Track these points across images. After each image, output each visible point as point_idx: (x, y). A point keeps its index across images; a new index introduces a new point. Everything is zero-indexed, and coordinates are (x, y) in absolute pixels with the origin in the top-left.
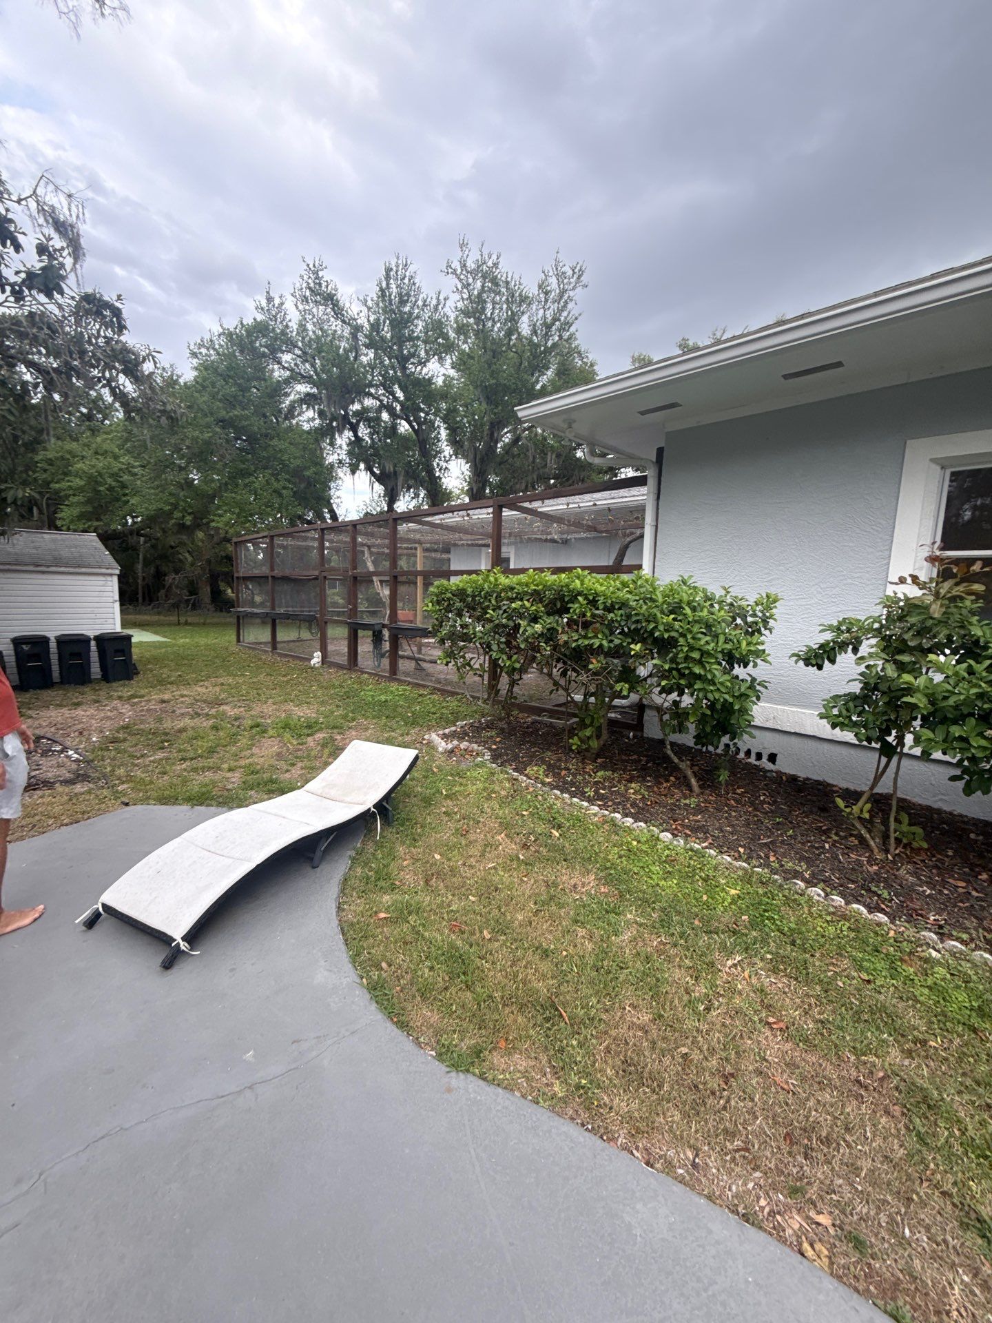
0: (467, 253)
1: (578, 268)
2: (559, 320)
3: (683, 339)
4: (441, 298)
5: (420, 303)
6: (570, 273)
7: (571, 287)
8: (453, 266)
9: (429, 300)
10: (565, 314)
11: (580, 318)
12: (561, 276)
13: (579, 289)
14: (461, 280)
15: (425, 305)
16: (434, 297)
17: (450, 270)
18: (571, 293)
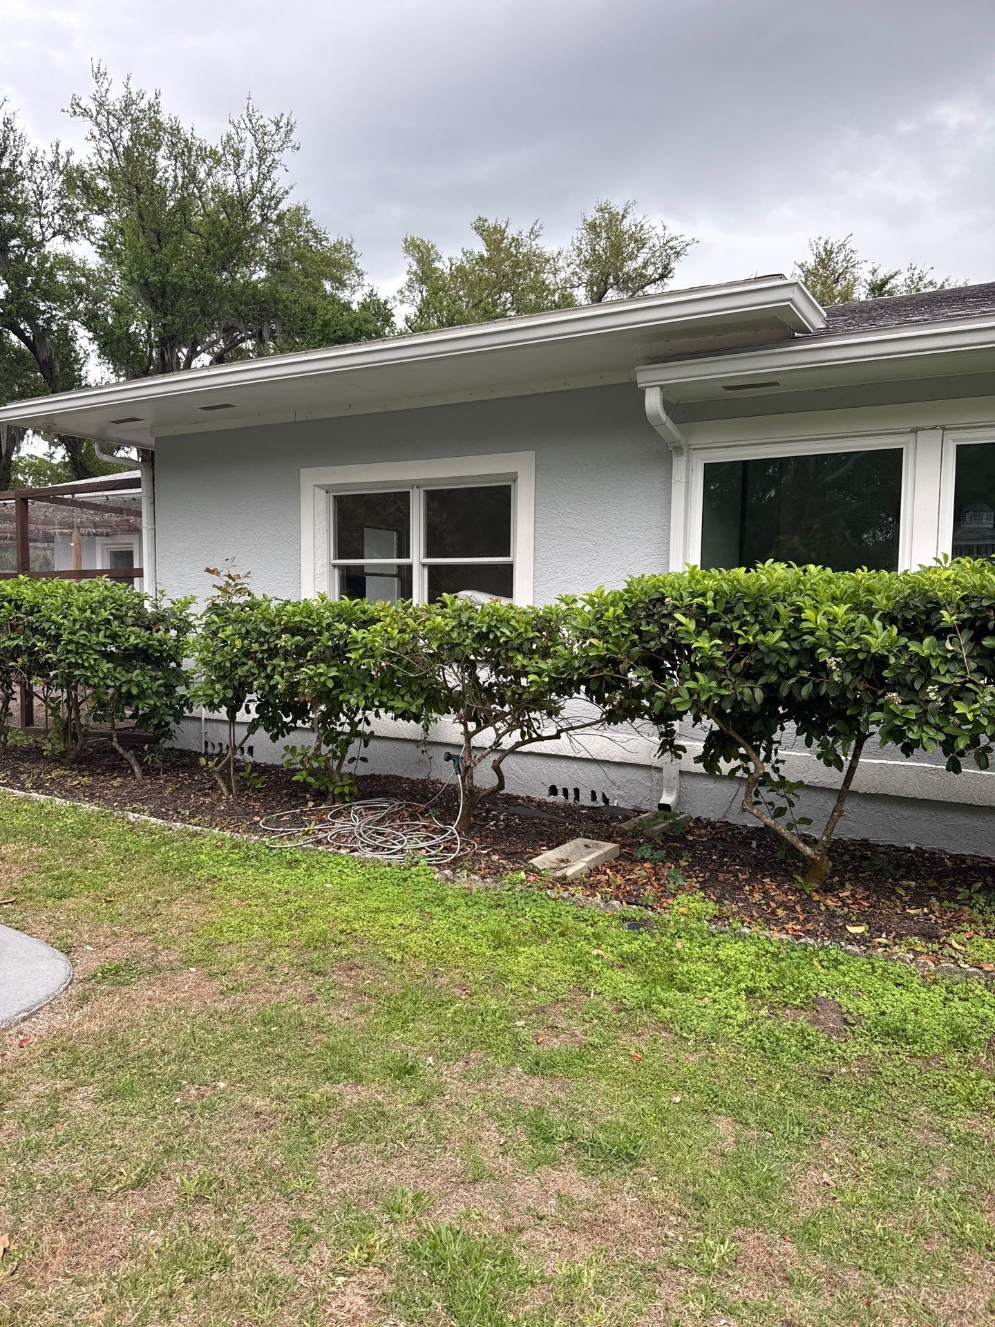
0: (106, 85)
1: (284, 120)
2: (261, 192)
3: (480, 219)
4: (62, 151)
5: (25, 159)
6: (272, 128)
7: (276, 146)
8: (82, 104)
9: (40, 154)
10: (268, 184)
11: (291, 192)
12: (258, 132)
13: (287, 151)
14: (98, 124)
15: (32, 161)
16: (49, 150)
17: (78, 110)
18: (277, 156)
